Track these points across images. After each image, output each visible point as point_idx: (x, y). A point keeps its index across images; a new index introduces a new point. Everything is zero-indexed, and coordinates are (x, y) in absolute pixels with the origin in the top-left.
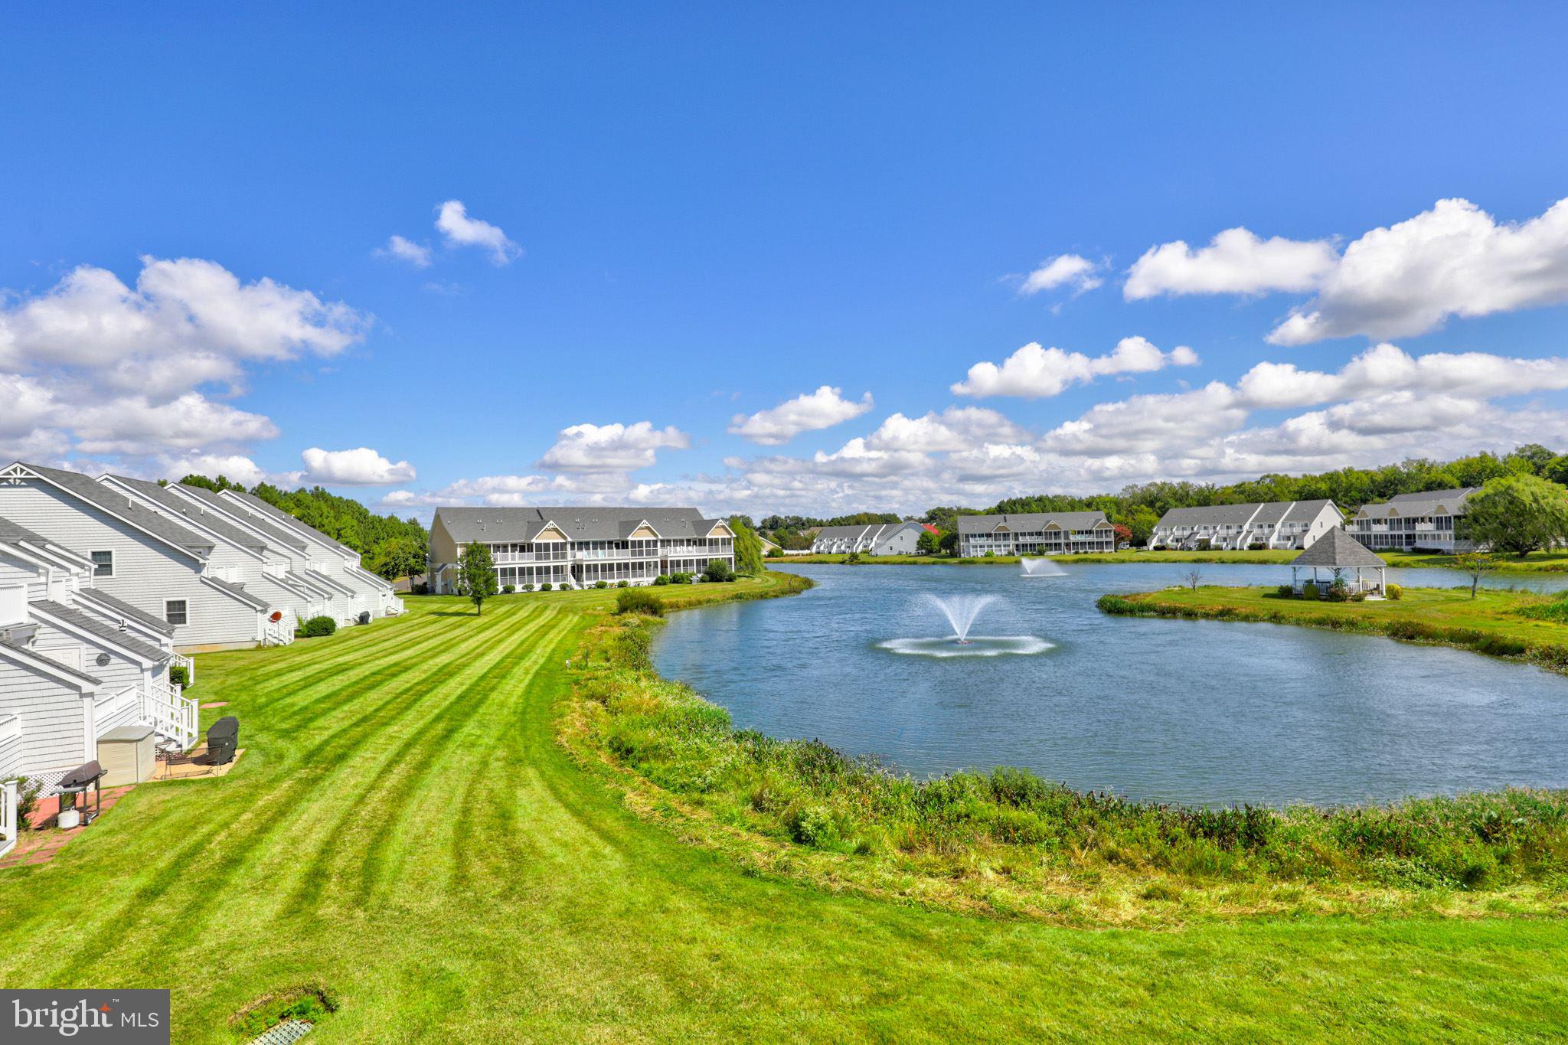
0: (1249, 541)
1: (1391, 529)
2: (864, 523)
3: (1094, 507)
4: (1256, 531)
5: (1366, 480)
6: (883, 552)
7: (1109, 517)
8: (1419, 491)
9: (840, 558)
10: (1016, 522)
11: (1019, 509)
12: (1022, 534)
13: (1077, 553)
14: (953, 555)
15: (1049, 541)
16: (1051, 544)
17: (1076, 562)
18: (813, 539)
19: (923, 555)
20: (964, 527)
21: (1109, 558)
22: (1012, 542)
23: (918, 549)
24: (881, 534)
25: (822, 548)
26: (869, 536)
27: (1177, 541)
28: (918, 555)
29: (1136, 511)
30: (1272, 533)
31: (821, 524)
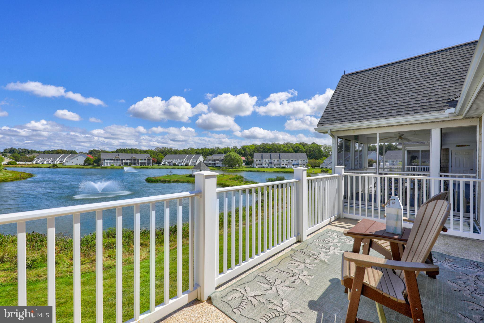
0: (185, 163)
1: (212, 162)
2: (60, 153)
3: (147, 153)
4: (186, 161)
5: (208, 151)
6: (69, 164)
7: (151, 156)
8: (217, 154)
9: (48, 166)
10: (121, 156)
11: (124, 152)
12: (124, 160)
13: (141, 166)
14: (99, 165)
15: (132, 162)
16: (133, 163)
17: (141, 168)
18: (34, 158)
19: (86, 165)
20: (103, 156)
21: (150, 167)
22: (120, 162)
23: (84, 163)
24: (68, 158)
25: (39, 162)
26: (63, 158)
27: (168, 163)
28: (85, 165)
29: (158, 155)
30: (190, 162)
31: (38, 152)
